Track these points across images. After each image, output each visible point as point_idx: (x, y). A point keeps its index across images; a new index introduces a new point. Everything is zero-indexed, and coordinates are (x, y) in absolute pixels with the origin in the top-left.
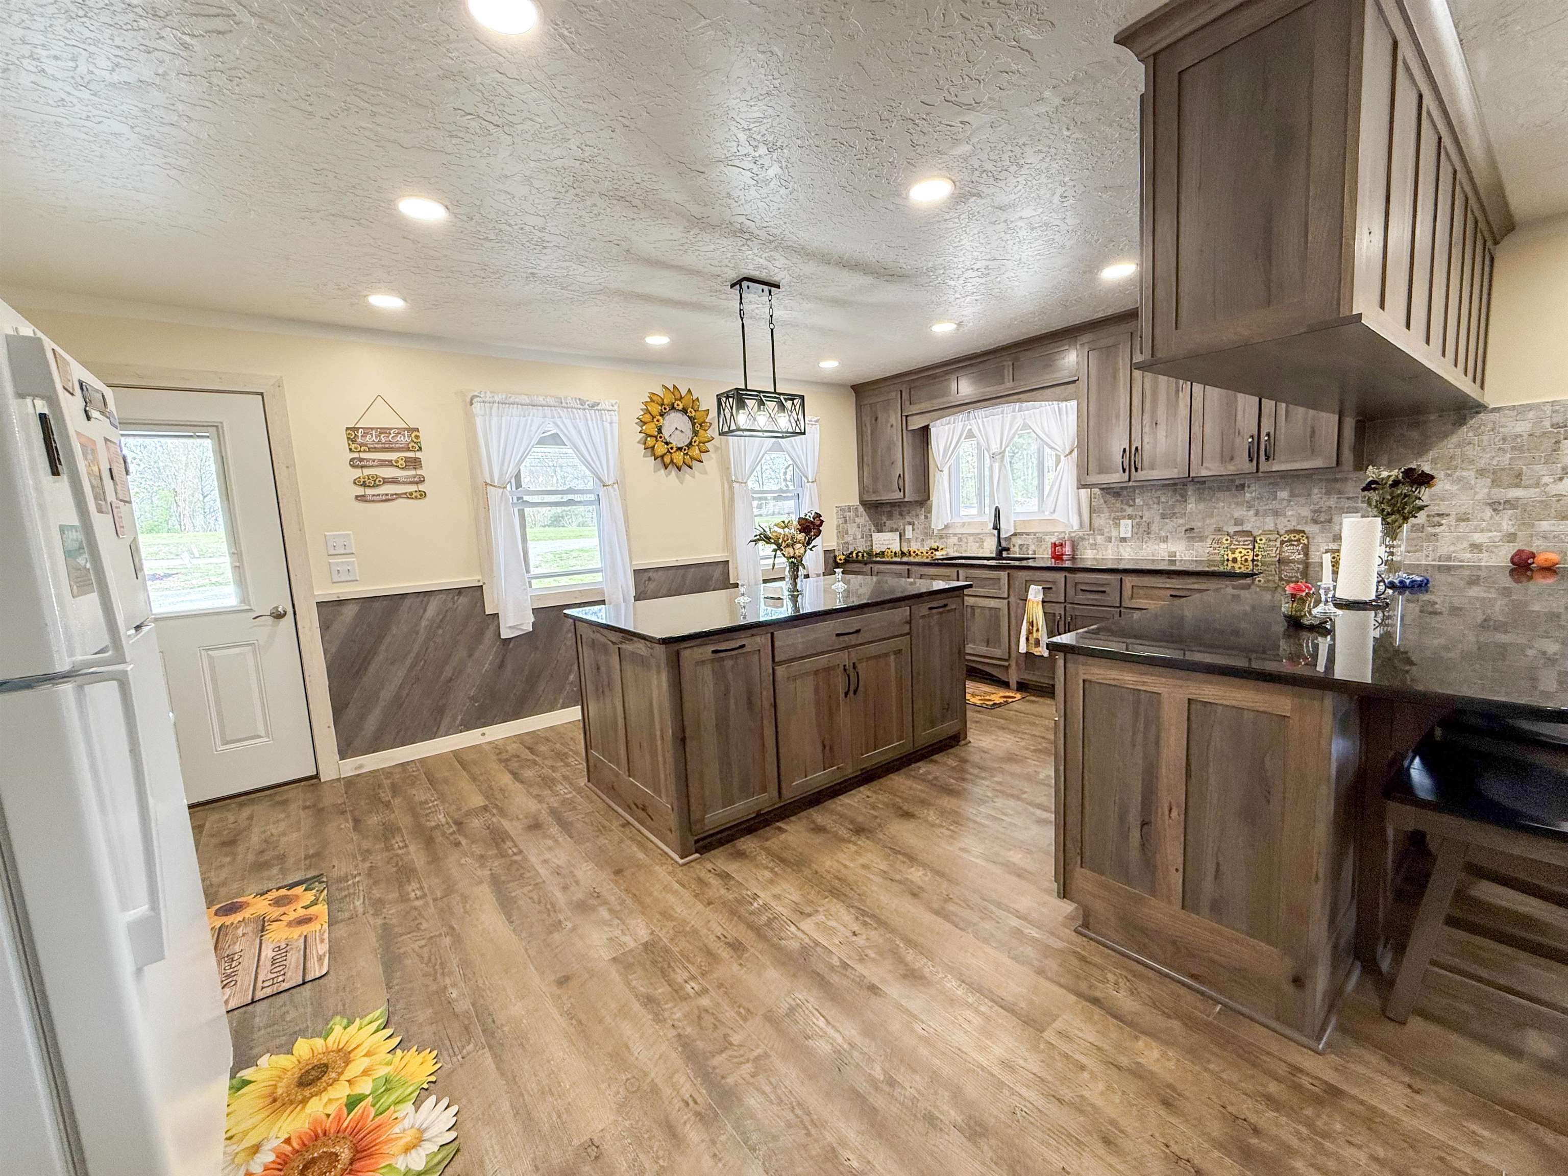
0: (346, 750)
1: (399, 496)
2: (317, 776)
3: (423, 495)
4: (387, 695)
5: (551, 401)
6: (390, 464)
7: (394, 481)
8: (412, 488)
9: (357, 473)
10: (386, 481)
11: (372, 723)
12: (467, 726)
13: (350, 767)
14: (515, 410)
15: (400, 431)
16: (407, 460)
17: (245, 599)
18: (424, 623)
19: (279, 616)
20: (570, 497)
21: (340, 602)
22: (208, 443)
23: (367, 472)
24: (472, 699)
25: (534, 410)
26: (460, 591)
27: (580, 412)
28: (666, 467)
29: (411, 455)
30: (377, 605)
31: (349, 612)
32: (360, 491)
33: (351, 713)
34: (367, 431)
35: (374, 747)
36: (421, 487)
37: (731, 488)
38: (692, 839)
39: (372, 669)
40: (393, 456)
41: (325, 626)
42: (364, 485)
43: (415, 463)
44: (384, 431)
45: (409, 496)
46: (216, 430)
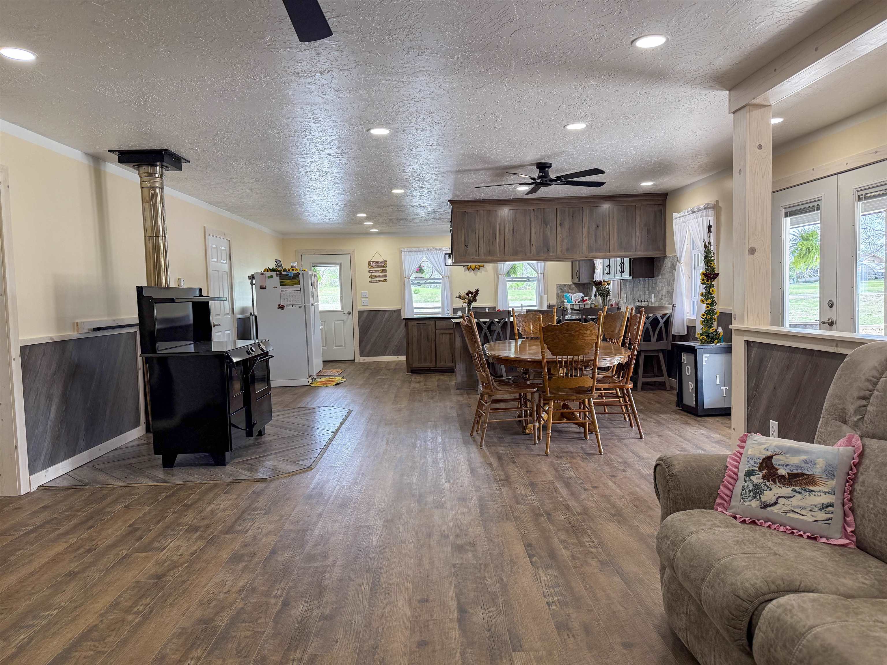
0: (362, 354)
1: (380, 281)
2: (354, 360)
3: (386, 281)
4: (373, 340)
5: (425, 249)
6: (378, 271)
7: (379, 276)
8: (384, 279)
9: (370, 274)
10: (377, 277)
11: (368, 348)
12: (394, 354)
13: (362, 359)
14: (413, 253)
15: (382, 262)
16: (383, 270)
17: (342, 308)
18: (384, 320)
19: (349, 314)
20: (434, 281)
21: (363, 311)
22: (338, 267)
23: (373, 274)
24: (396, 346)
25: (419, 253)
26: (394, 311)
27: (435, 252)
28: (468, 270)
29: (384, 269)
30: (372, 313)
31: (365, 314)
32: (370, 279)
33: (363, 344)
34: (373, 262)
35: (368, 355)
36: (386, 278)
37: (498, 277)
38: (410, 369)
39: (370, 332)
40: (379, 269)
41: (359, 318)
42: (371, 278)
43: (385, 271)
44: (377, 262)
45: (383, 281)
46: (339, 264)
